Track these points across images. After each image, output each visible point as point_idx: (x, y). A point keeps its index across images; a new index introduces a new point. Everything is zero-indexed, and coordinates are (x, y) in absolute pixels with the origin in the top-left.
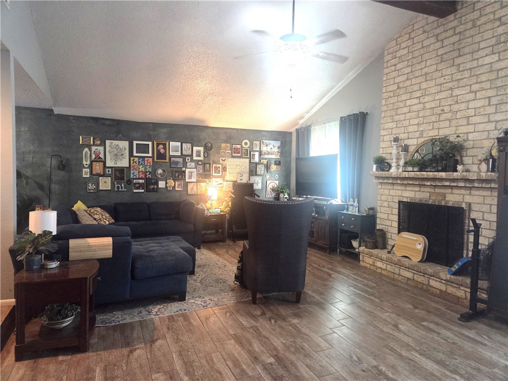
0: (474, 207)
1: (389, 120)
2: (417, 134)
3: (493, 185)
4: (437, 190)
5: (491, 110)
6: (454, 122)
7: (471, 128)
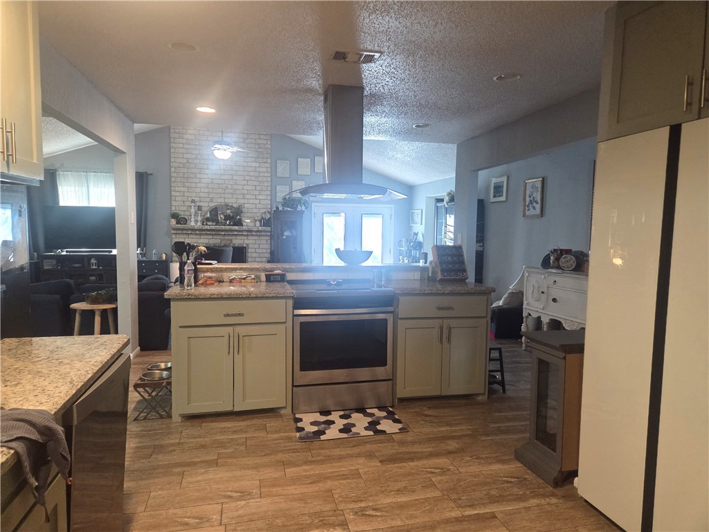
0: (250, 246)
1: (180, 184)
2: (208, 200)
3: (268, 234)
4: (226, 238)
5: (257, 193)
6: (235, 196)
7: (246, 201)
